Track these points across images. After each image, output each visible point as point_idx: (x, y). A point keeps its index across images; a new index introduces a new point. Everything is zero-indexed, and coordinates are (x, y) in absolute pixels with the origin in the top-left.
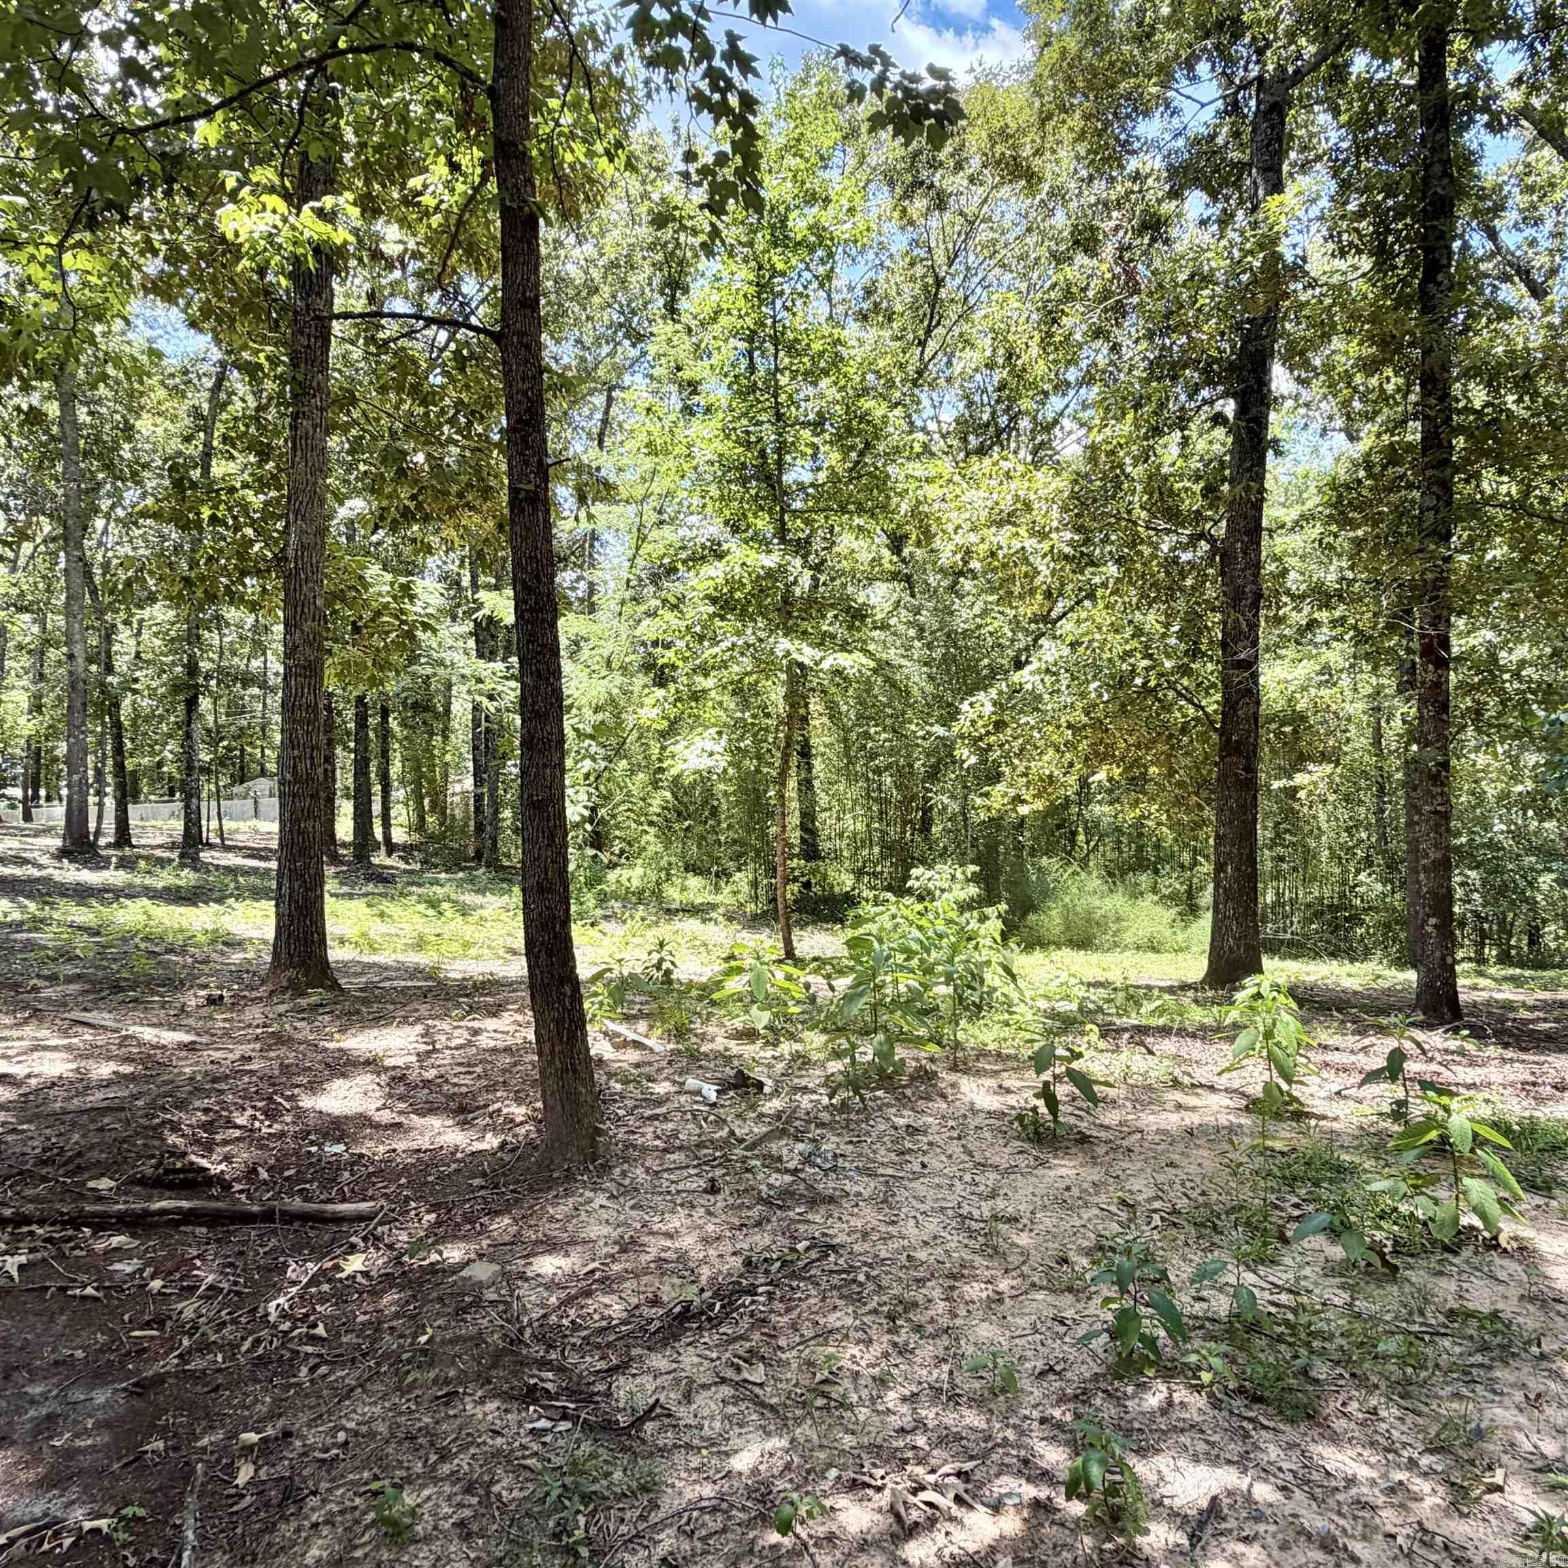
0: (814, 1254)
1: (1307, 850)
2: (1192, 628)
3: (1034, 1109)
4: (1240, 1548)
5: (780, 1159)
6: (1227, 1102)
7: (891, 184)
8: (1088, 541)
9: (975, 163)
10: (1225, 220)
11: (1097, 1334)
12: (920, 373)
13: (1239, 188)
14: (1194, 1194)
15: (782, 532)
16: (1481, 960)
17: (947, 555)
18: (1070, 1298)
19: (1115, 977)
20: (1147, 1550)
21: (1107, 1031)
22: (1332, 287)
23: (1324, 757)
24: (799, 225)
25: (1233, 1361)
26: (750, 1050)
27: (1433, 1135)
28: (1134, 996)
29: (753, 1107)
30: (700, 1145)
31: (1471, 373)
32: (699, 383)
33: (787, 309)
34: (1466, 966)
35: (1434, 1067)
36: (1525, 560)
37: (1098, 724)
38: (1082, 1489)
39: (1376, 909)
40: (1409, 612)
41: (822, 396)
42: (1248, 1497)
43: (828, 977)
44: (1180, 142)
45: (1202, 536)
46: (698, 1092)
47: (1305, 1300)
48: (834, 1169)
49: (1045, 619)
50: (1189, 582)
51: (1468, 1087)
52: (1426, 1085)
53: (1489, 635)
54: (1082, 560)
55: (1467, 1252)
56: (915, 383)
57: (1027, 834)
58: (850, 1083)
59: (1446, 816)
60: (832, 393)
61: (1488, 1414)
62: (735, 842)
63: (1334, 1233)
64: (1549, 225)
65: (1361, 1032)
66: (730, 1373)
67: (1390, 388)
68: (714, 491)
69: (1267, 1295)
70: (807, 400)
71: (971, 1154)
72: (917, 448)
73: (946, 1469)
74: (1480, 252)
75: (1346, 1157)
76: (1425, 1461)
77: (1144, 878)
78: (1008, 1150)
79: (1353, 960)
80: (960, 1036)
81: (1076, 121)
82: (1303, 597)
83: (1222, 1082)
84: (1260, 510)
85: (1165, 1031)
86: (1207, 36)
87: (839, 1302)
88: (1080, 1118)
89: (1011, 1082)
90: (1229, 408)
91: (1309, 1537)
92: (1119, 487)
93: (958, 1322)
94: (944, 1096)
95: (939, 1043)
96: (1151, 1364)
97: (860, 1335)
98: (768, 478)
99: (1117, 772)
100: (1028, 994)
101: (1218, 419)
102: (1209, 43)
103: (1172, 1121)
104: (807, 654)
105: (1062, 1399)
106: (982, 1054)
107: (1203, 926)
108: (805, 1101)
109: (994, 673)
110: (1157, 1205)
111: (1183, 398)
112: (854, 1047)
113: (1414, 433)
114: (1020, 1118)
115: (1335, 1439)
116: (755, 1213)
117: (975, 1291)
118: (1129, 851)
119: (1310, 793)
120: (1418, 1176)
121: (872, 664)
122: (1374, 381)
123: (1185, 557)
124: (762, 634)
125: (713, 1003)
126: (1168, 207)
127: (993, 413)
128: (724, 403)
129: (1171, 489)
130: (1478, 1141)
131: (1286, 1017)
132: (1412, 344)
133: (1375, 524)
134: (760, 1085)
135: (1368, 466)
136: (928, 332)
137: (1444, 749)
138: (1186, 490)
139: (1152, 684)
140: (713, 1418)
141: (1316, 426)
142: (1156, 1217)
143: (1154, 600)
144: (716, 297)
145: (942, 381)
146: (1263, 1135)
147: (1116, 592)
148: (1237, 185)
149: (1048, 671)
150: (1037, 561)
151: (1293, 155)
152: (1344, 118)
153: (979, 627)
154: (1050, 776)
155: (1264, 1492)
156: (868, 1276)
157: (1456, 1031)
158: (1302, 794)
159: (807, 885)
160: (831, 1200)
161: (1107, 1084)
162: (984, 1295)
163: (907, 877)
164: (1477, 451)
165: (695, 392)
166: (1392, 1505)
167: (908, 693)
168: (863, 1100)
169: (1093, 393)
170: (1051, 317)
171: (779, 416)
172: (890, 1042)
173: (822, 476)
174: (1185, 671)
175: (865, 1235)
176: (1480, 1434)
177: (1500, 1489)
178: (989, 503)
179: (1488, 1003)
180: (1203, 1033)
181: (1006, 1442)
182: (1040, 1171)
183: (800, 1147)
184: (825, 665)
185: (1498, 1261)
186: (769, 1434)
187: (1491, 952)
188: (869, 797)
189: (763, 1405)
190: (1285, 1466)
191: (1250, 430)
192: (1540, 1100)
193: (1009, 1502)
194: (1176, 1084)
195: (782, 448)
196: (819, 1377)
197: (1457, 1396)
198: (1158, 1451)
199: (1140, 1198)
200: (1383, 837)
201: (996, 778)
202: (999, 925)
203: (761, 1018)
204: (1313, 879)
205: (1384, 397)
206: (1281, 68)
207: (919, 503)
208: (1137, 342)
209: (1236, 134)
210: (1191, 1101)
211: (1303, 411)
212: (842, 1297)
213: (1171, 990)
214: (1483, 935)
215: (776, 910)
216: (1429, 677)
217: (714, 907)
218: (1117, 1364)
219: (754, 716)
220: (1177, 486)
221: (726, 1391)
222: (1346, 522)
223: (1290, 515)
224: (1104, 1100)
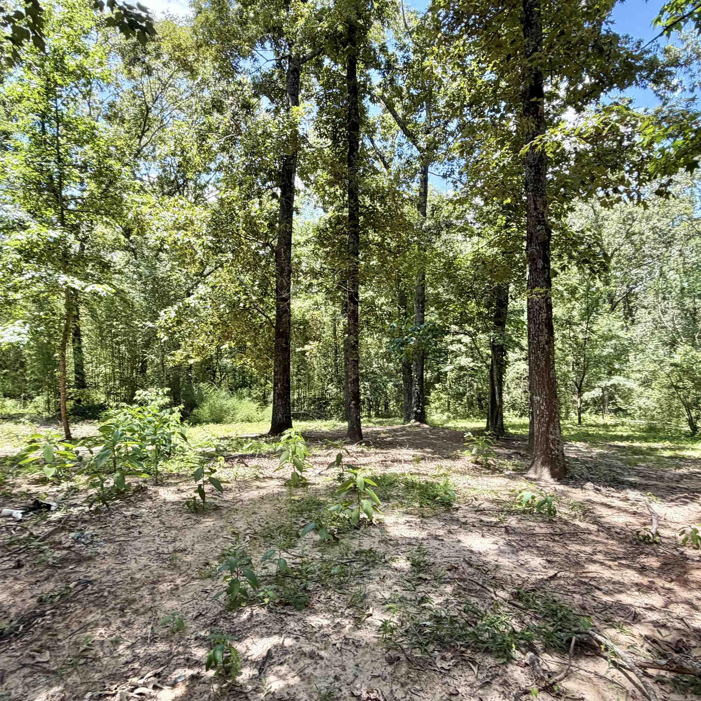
0: (79, 588)
1: (309, 377)
2: (264, 283)
3: (194, 498)
4: (279, 668)
5: (60, 543)
6: (277, 483)
7: (123, 56)
8: (219, 241)
9: (166, 57)
10: (277, 111)
11: (221, 594)
12: (139, 151)
13: (282, 100)
14: (263, 524)
15: (62, 220)
16: (370, 416)
17: (152, 241)
18: (209, 580)
19: (232, 434)
20: (241, 682)
21: (228, 459)
22: (317, 149)
23: (316, 339)
24: (71, 63)
25: (278, 591)
26: (42, 489)
27: (351, 485)
28: (240, 442)
29: (44, 519)
30: (10, 544)
31: (366, 192)
32: (11, 133)
33: (64, 105)
34: (365, 419)
35: (353, 459)
36: (383, 266)
37: (224, 323)
38: (213, 664)
39: (334, 399)
40: (345, 282)
41: (85, 153)
42: (282, 646)
43: (89, 447)
44: (258, 74)
45: (267, 244)
46: (10, 515)
47: (305, 559)
48: (91, 543)
49: (201, 274)
50: (263, 263)
51: (364, 465)
52: (349, 466)
53: (371, 293)
54: (217, 250)
55: (362, 528)
56: (136, 156)
57: (193, 372)
58: (100, 499)
59: (357, 362)
60: (91, 153)
61: (368, 588)
62: (35, 380)
63: (316, 530)
64: (390, 142)
65: (328, 448)
66: (29, 661)
67: (338, 193)
68: (20, 193)
69: (291, 561)
70: (77, 154)
71: (164, 523)
72: (137, 188)
73: (149, 674)
74: (368, 147)
75: (322, 499)
76: (347, 612)
77: (245, 390)
78: (181, 519)
79: (326, 420)
80: (160, 469)
81: (213, 51)
82: (307, 273)
83: (276, 475)
84: (291, 236)
85: (253, 456)
86: (269, 31)
87: (92, 609)
88: (216, 499)
89: (183, 487)
90: (279, 192)
91: (305, 654)
92: (233, 219)
93: (157, 603)
94: (151, 498)
95: (148, 473)
96: (244, 600)
97: (104, 622)
98: (54, 191)
99: (233, 344)
100: (193, 446)
101: (274, 195)
102: (270, 35)
103: (254, 494)
104: (77, 284)
105: (205, 626)
106: (170, 476)
107: (269, 410)
108: (75, 511)
109: (177, 298)
110: (248, 531)
111: (260, 184)
112: (103, 480)
113: (346, 213)
114: (187, 503)
115: (315, 612)
116: (45, 573)
117: (165, 587)
118: (239, 379)
119: (311, 353)
120: (346, 502)
121: (114, 291)
122: (332, 190)
123: (261, 252)
124: (51, 272)
125: (20, 467)
126: (254, 101)
127: (176, 177)
128: (26, 147)
129: (255, 223)
130: (366, 485)
131: (300, 445)
132: (345, 178)
133: (333, 247)
134: (49, 507)
135: (331, 223)
136: (143, 132)
137: (356, 336)
138: (261, 224)
139: (247, 306)
140: (17, 687)
141: (312, 204)
142: (248, 537)
143: (249, 270)
144: (20, 89)
145: (150, 157)
146: (291, 495)
147: (232, 265)
148: (281, 98)
149: (201, 298)
150: (196, 247)
151: (303, 91)
152: (321, 82)
153: (169, 276)
154: (203, 346)
155: (289, 642)
156: (109, 592)
157: (361, 444)
158: (307, 354)
159: (79, 401)
160: (90, 558)
161: (228, 482)
162: (169, 588)
163: (134, 395)
164: (367, 223)
165: (7, 138)
166: (335, 632)
167: (133, 305)
168: (108, 506)
169: (221, 175)
170: (202, 138)
171: (60, 160)
172: (123, 475)
173: (86, 194)
174: (261, 301)
175: (108, 572)
176: (365, 596)
177: (371, 615)
178: (174, 219)
179: (371, 433)
180: (269, 455)
181: (179, 653)
182: (197, 526)
183: (72, 535)
184: (88, 290)
185: (372, 529)
186: (51, 686)
187: (373, 413)
188: (113, 356)
189: (49, 672)
190: (297, 629)
191: (286, 202)
192: (387, 467)
193: (179, 680)
194: (257, 478)
195: (62, 176)
196: (81, 649)
197: (358, 584)
198: (247, 637)
199: (241, 530)
200: (337, 371)
201: (178, 347)
202: (179, 415)
203: (50, 472)
204: (312, 388)
205: (336, 197)
206: (298, 55)
207: (138, 214)
208: (241, 156)
209: (281, 77)
210: (263, 484)
211: (307, 197)
212: (95, 606)
213: (256, 438)
214: (371, 407)
215: (60, 415)
216: (352, 308)
217: (22, 415)
218: (230, 605)
219: (46, 314)
220: (258, 222)
221: (26, 671)
222: (323, 245)
223: (302, 239)
224: (226, 489)
